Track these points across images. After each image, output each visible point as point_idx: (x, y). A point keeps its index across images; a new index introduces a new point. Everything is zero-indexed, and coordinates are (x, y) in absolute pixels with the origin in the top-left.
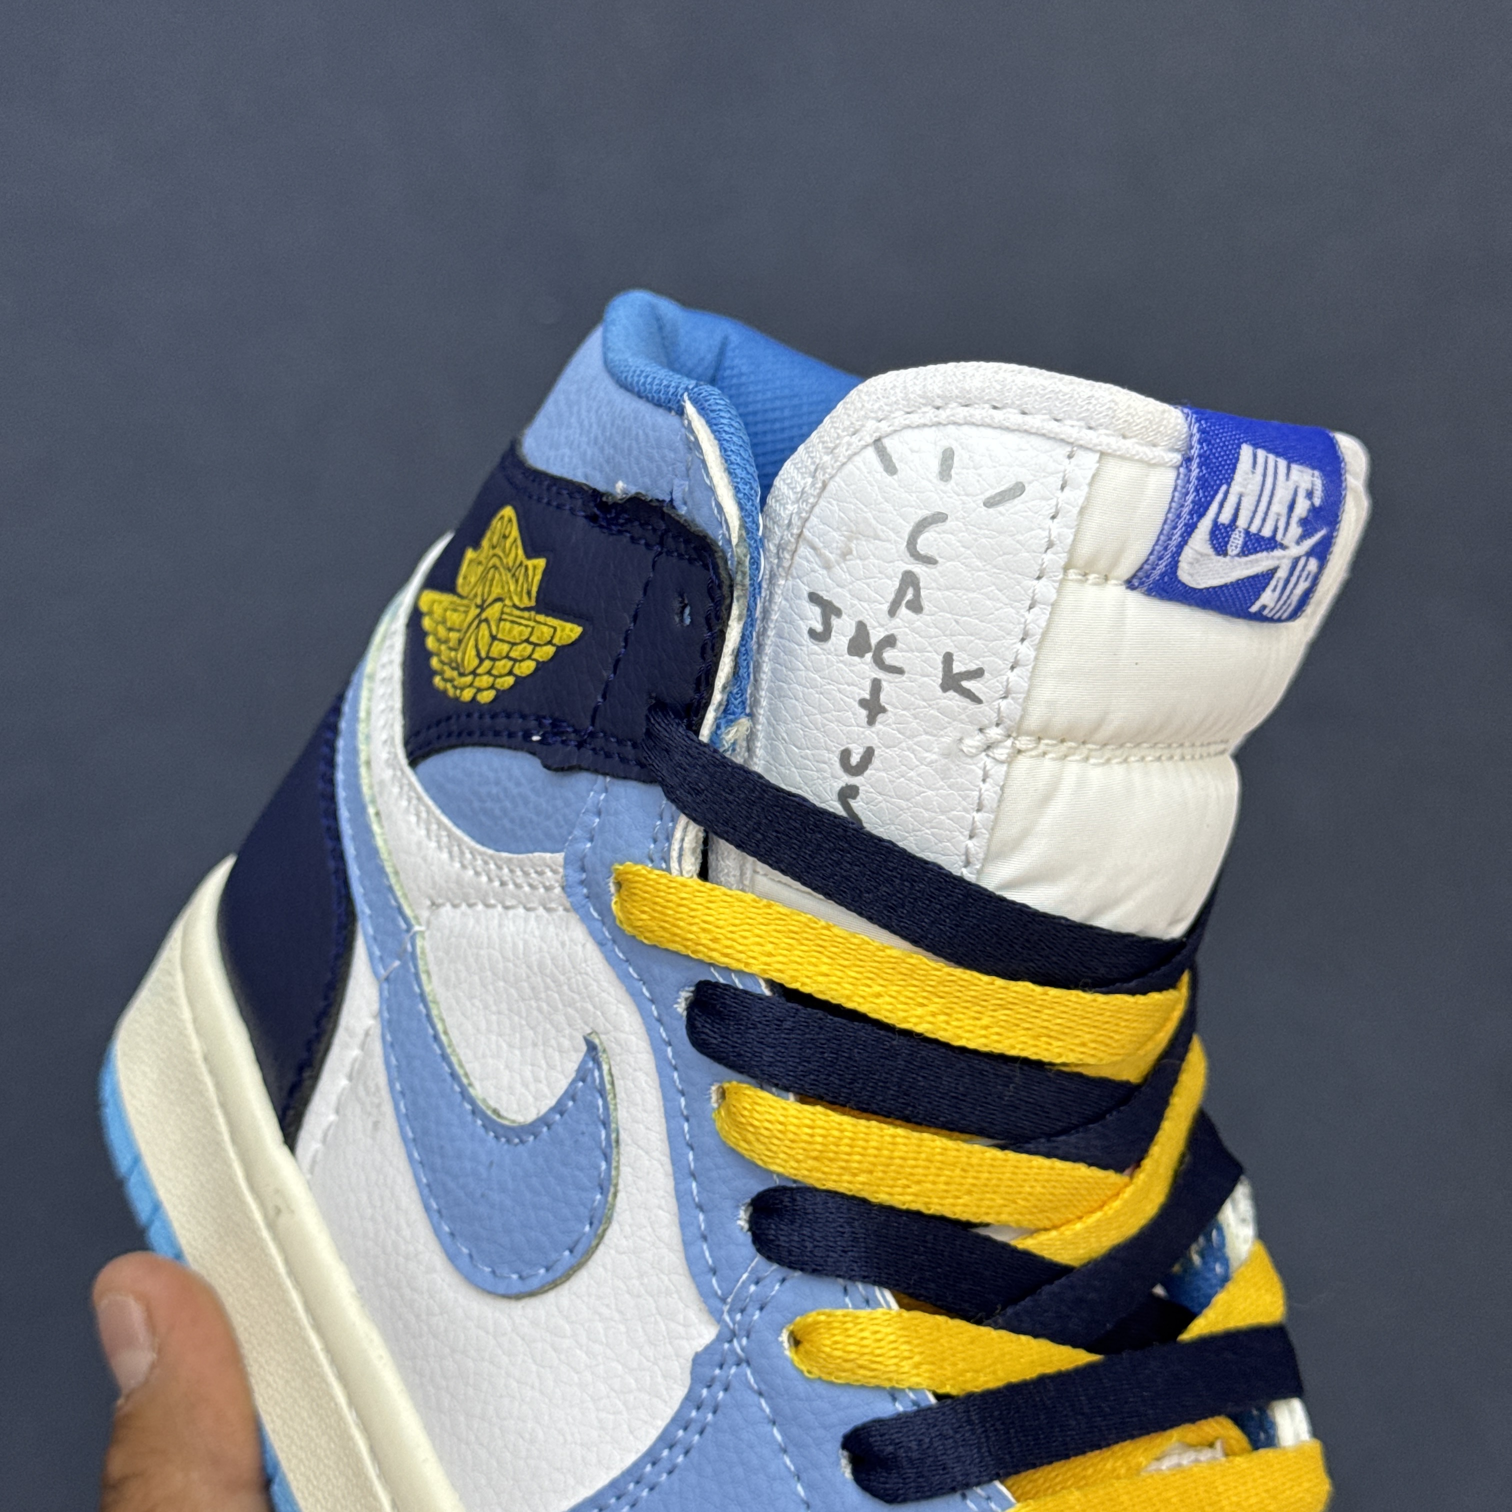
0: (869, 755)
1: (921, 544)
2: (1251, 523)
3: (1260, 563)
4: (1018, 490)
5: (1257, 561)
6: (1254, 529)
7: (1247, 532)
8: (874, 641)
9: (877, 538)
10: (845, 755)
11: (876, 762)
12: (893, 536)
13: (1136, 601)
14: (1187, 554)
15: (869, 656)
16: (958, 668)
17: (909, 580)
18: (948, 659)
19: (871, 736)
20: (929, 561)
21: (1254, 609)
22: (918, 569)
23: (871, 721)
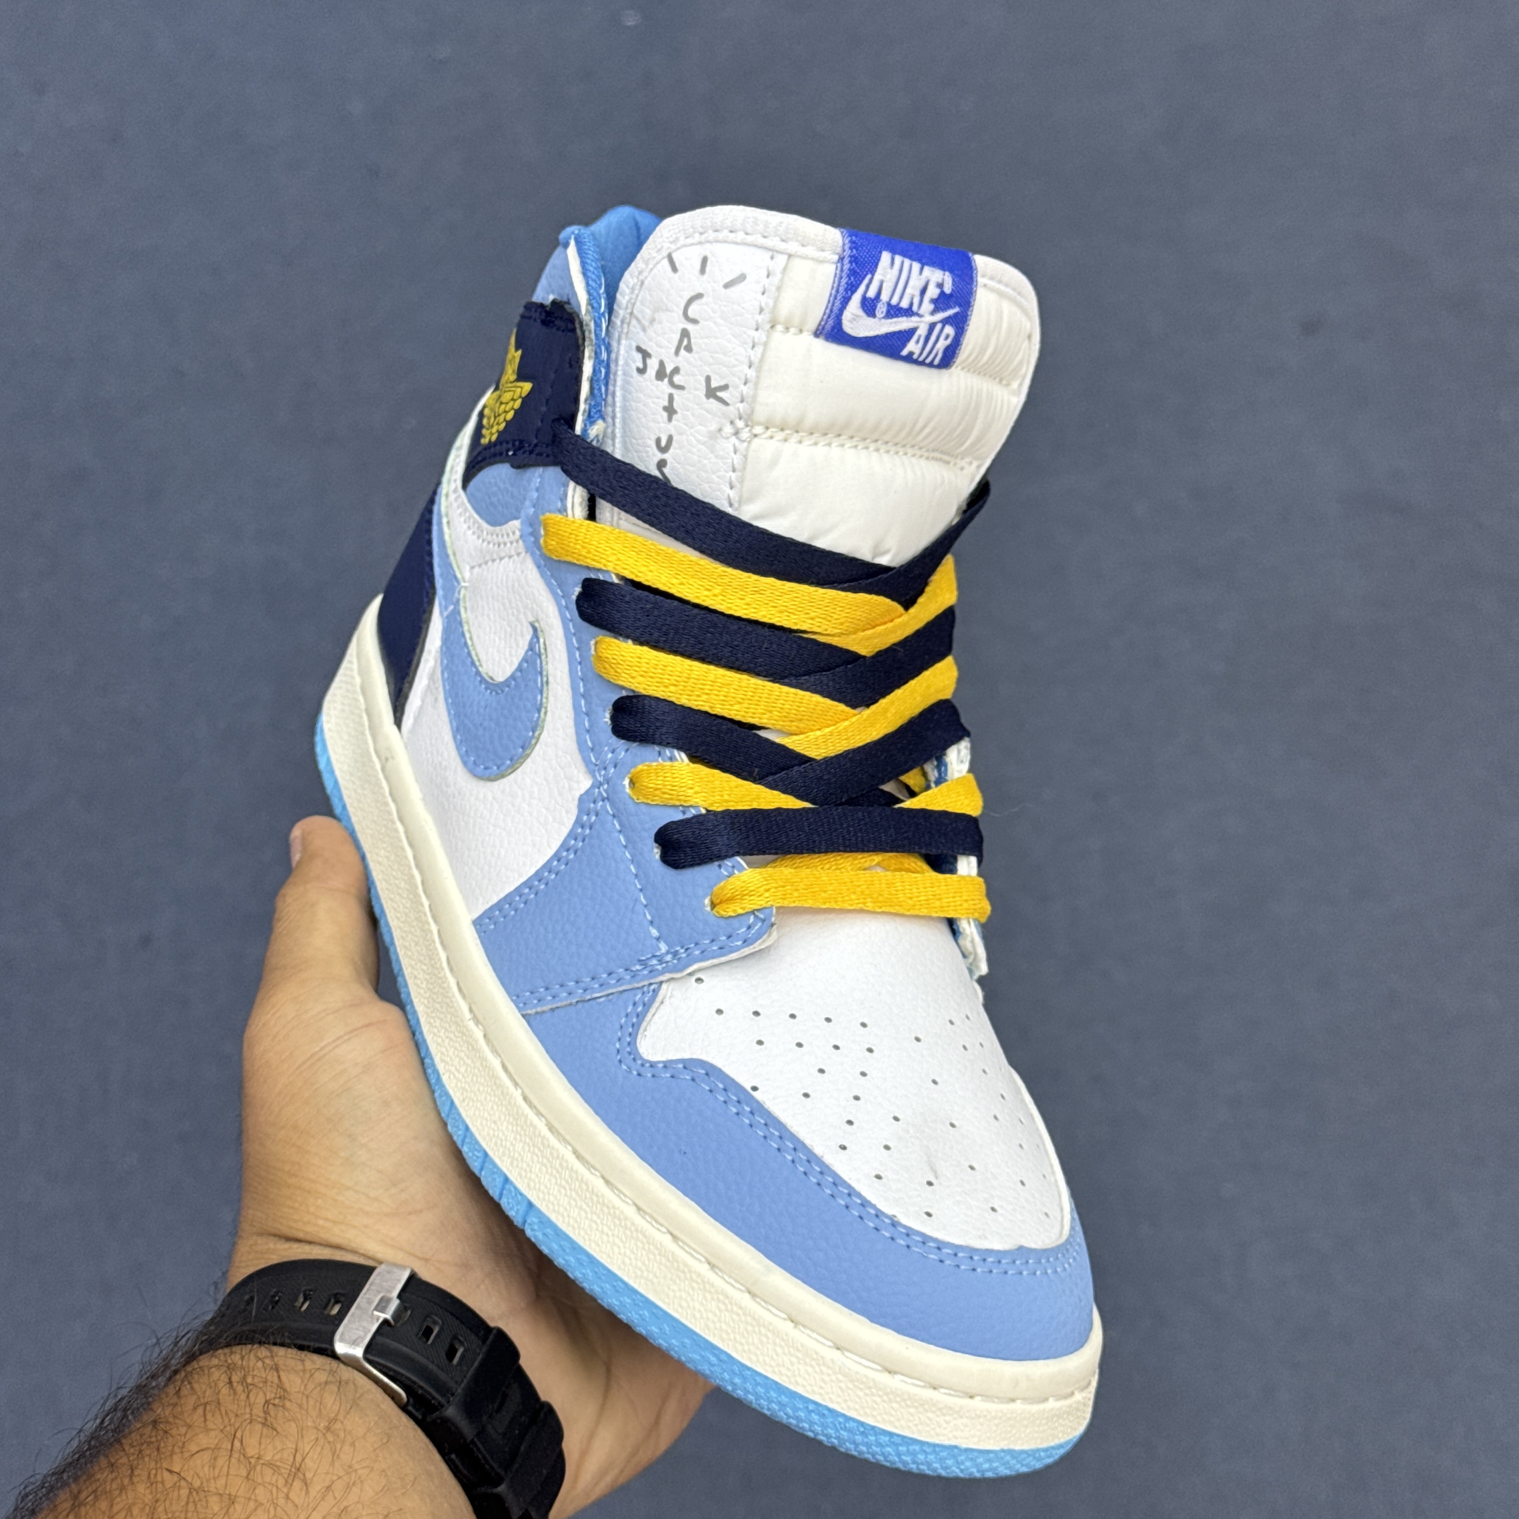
0: (670, 439)
1: (691, 313)
2: (891, 299)
3: (901, 324)
4: (742, 278)
5: (899, 322)
6: (894, 301)
7: (889, 304)
8: (668, 370)
9: (668, 310)
10: (658, 441)
11: (674, 444)
12: (675, 308)
13: (821, 344)
14: (847, 316)
15: (666, 380)
16: (714, 384)
17: (685, 333)
18: (708, 379)
19: (671, 428)
20: (695, 321)
21: (904, 353)
22: (690, 327)
23: (670, 419)
